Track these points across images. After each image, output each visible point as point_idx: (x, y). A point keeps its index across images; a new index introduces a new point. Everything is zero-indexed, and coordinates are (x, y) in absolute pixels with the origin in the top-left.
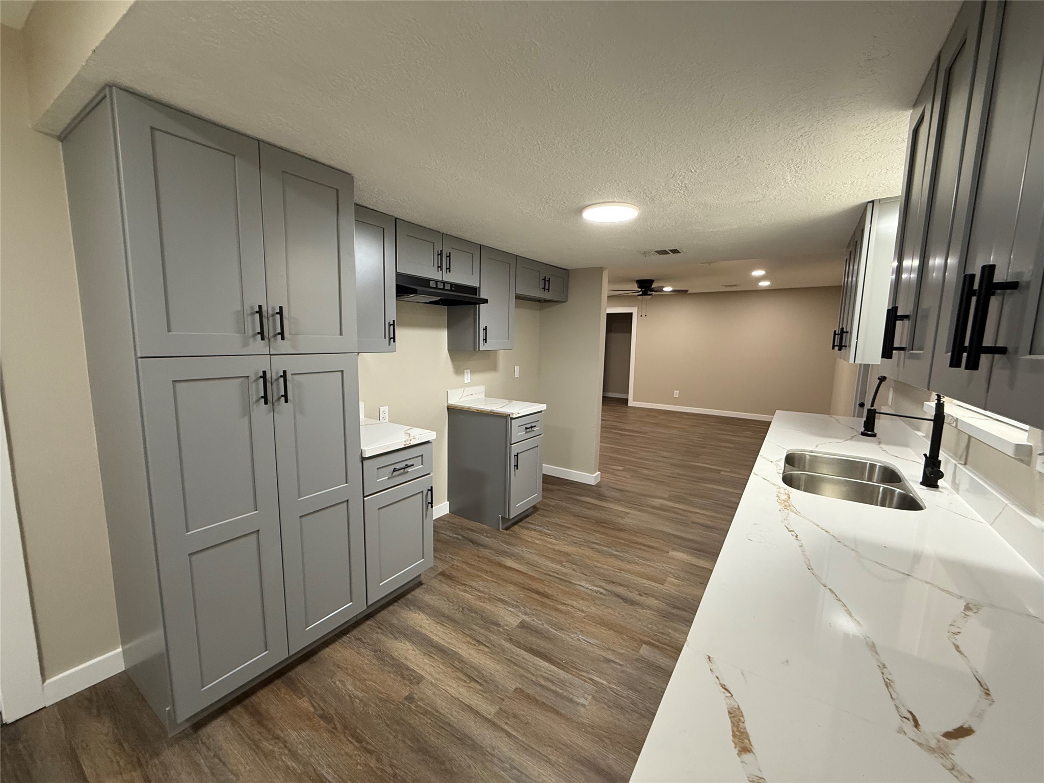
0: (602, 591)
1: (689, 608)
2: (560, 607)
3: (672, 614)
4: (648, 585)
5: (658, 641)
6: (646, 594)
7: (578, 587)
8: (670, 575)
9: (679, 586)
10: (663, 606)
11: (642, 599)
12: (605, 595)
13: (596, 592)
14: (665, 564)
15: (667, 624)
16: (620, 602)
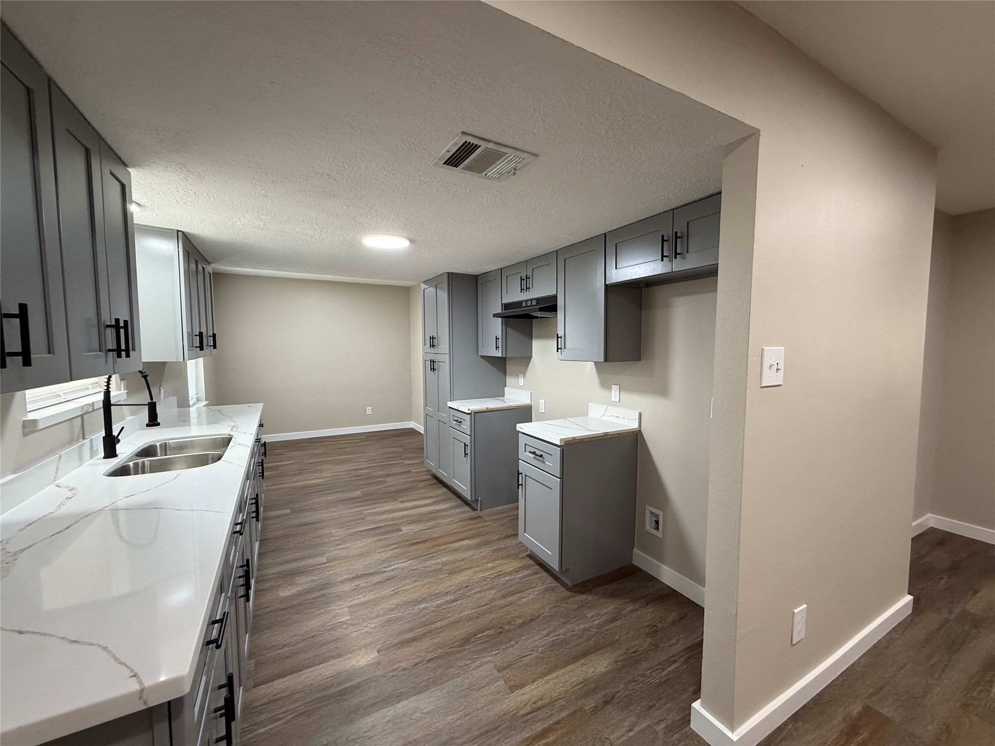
0: (386, 570)
1: (312, 603)
2: (396, 546)
3: (322, 589)
4: (361, 598)
5: (319, 569)
6: (355, 589)
7: (404, 560)
8: (350, 622)
9: (334, 617)
10: (334, 590)
11: (353, 584)
12: (381, 568)
13: (389, 566)
14: (367, 632)
15: (321, 581)
16: (365, 571)
